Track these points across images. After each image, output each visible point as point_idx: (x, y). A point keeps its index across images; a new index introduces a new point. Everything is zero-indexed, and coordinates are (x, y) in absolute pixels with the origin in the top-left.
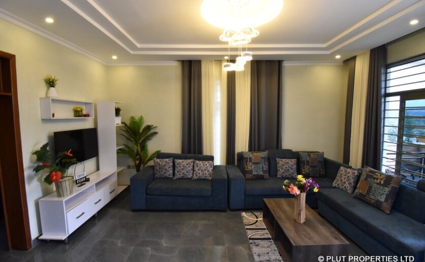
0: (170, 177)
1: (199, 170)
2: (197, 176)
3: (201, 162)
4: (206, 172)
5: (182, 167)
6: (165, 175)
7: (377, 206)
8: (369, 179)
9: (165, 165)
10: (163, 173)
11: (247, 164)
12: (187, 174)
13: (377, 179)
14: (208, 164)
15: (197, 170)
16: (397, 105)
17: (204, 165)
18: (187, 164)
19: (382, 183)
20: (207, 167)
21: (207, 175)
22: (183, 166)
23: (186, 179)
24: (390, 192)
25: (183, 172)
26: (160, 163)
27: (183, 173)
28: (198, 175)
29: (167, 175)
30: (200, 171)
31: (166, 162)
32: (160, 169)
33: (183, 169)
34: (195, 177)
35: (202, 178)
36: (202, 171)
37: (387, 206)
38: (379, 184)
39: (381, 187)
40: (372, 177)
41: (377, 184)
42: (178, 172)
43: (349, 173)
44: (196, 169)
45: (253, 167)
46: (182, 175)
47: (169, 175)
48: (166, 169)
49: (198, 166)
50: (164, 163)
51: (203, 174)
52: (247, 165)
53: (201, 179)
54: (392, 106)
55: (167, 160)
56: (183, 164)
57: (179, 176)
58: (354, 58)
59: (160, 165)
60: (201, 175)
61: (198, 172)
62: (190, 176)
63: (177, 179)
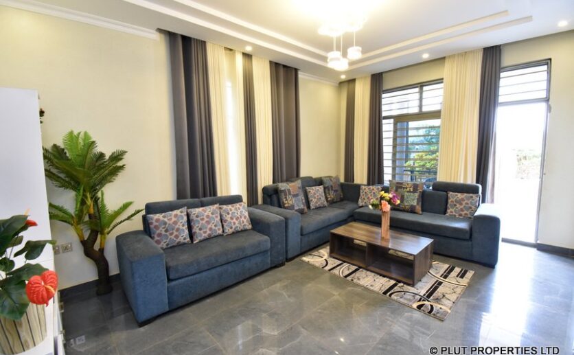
0: (186, 241)
1: (232, 218)
2: (231, 228)
3: (230, 206)
4: (243, 218)
5: (206, 219)
6: (178, 240)
7: (412, 210)
8: (399, 190)
9: (175, 223)
10: (173, 237)
11: (286, 198)
12: (217, 228)
13: (406, 188)
14: (241, 207)
15: (229, 220)
16: (391, 127)
17: (236, 209)
18: (212, 214)
19: (412, 190)
20: (241, 212)
21: (245, 223)
22: (208, 216)
23: (215, 237)
24: (419, 196)
25: (209, 226)
26: (166, 220)
27: (211, 229)
28: (234, 227)
29: (181, 239)
30: (234, 220)
31: (176, 216)
32: (166, 231)
33: (208, 222)
34: (229, 231)
35: (240, 230)
36: (237, 219)
37: (419, 208)
38: (409, 192)
39: (412, 194)
40: (401, 187)
41: (408, 192)
42: (200, 229)
43: (373, 189)
44: (228, 218)
45: (293, 200)
46: (208, 232)
47: (185, 239)
48: (178, 230)
49: (228, 214)
50: (174, 219)
51: (240, 223)
52: (286, 200)
53: (238, 232)
54: (388, 127)
55: (177, 212)
56: (206, 214)
57: (204, 235)
58: (353, 81)
59: (165, 223)
60: (237, 225)
61: (232, 221)
62: (220, 232)
63: (200, 241)
